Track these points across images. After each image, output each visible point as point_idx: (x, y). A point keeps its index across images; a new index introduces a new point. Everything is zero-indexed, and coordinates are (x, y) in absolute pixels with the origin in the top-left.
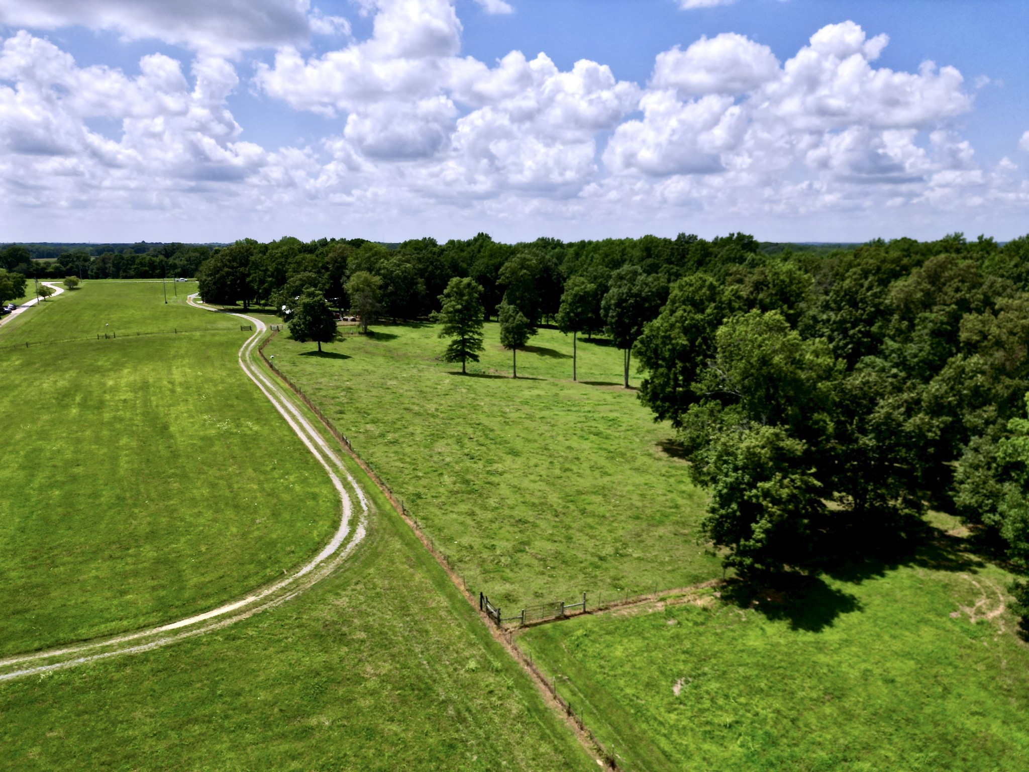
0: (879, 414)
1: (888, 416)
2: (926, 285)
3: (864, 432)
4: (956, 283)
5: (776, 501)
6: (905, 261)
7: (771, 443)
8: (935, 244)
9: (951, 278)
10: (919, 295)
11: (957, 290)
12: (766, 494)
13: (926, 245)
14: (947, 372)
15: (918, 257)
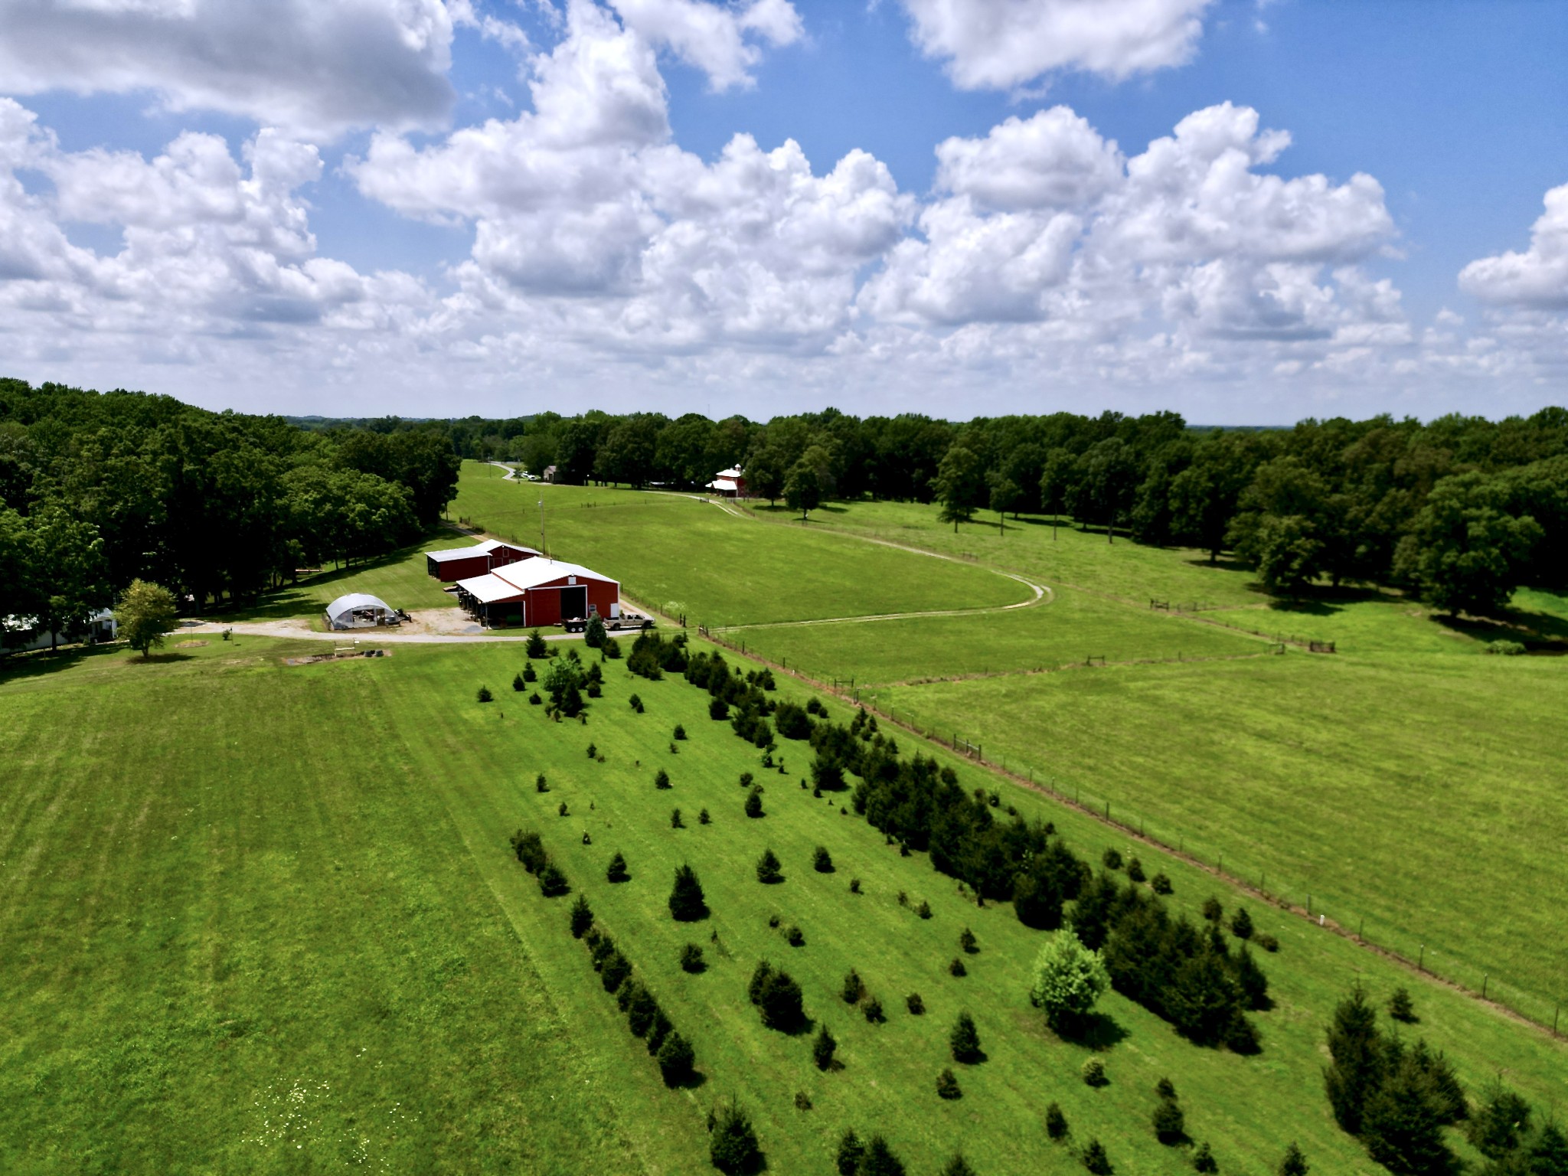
0: (1350, 516)
1: (1356, 516)
2: (1368, 449)
3: (1341, 526)
4: (1389, 448)
5: (1305, 550)
6: (1342, 437)
7: (1298, 523)
8: (1367, 422)
9: (1386, 444)
10: (1364, 456)
11: (1391, 452)
12: (1299, 547)
13: (1359, 424)
14: (1386, 499)
15: (1353, 434)
